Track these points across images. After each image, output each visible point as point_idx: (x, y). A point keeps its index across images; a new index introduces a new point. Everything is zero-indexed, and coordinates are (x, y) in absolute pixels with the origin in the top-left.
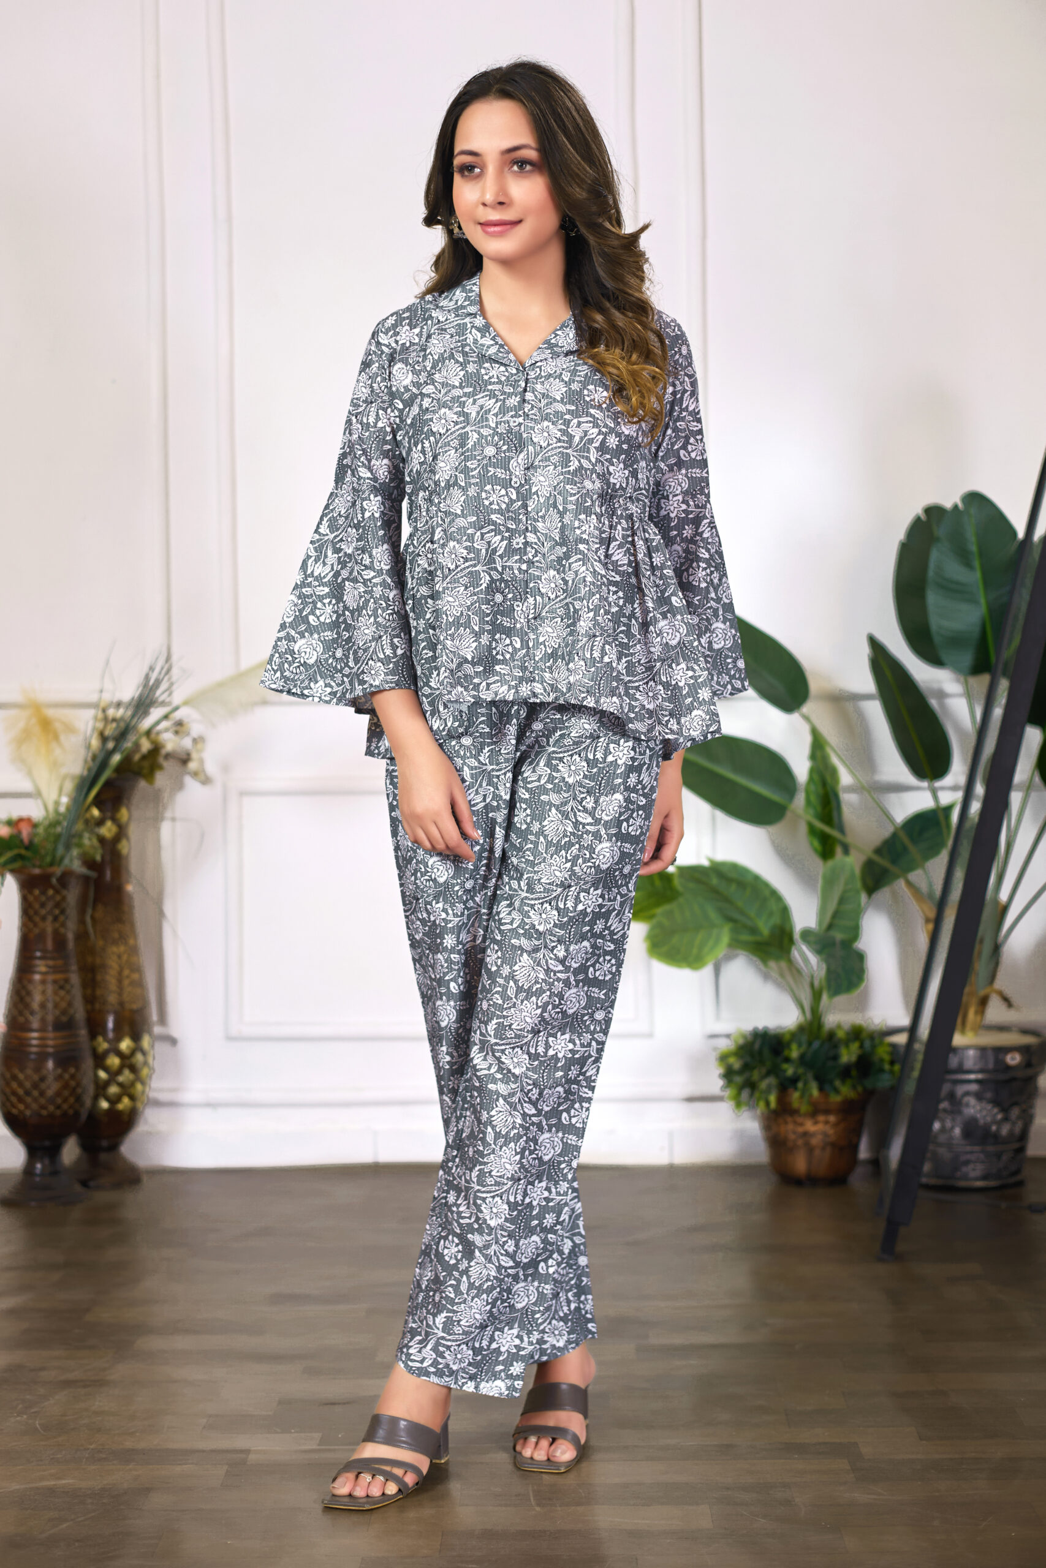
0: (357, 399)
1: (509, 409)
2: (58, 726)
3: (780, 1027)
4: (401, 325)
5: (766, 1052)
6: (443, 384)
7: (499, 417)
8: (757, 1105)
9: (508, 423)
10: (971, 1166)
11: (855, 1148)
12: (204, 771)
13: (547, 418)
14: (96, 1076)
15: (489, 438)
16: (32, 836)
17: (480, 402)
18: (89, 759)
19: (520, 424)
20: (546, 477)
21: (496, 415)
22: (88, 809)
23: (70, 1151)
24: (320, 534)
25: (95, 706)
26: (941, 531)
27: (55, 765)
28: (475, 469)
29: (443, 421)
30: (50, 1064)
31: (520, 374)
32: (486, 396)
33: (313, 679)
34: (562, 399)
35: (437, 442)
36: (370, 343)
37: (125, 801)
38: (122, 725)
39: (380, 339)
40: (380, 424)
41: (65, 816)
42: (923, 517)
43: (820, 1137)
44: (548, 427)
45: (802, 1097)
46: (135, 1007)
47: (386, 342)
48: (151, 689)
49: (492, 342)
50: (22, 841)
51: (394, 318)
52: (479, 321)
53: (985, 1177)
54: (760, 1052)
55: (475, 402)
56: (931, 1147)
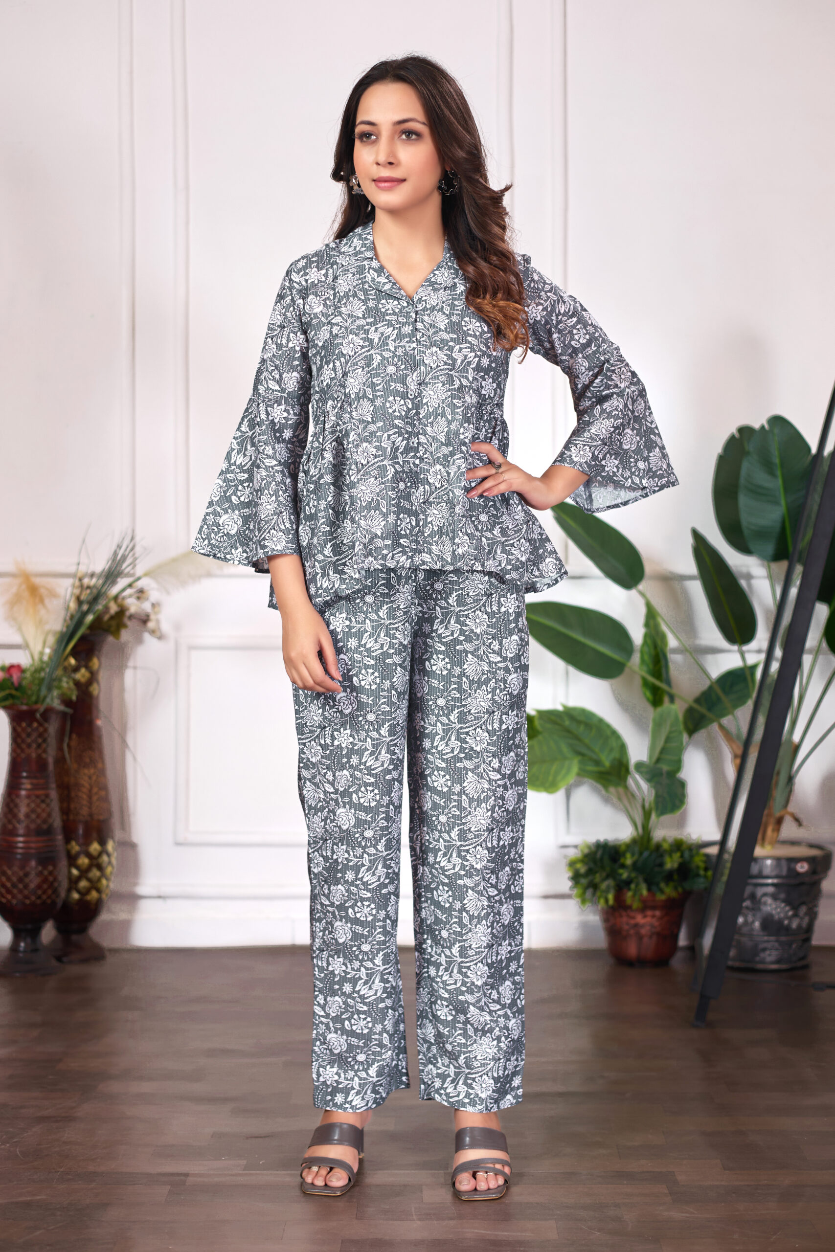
0: (273, 324)
1: (405, 336)
2: (43, 591)
3: (617, 840)
4: (311, 267)
5: (607, 861)
6: (349, 315)
7: (397, 342)
8: (599, 902)
9: (405, 347)
10: (768, 952)
11: (676, 937)
12: (159, 628)
13: (435, 344)
14: (70, 872)
15: (390, 359)
16: (21, 679)
17: (381, 330)
18: (68, 618)
19: (414, 349)
20: (435, 392)
21: (394, 340)
22: (67, 658)
23: (48, 933)
24: (241, 432)
25: (73, 576)
26: (750, 447)
27: (40, 623)
28: (380, 384)
29: (350, 345)
30: (33, 863)
31: (410, 307)
32: (385, 325)
33: (233, 546)
34: (446, 329)
35: (347, 363)
36: (284, 280)
37: (97, 653)
38: (95, 591)
39: (292, 277)
40: (291, 345)
41: (47, 664)
42: (737, 435)
43: (648, 928)
44: (436, 352)
45: (634, 896)
46: (101, 818)
47: (297, 280)
48: (119, 562)
49: (387, 281)
50: (12, 683)
51: (305, 261)
52: (375, 264)
53: (778, 962)
54: (601, 859)
55: (376, 330)
56: (736, 937)
